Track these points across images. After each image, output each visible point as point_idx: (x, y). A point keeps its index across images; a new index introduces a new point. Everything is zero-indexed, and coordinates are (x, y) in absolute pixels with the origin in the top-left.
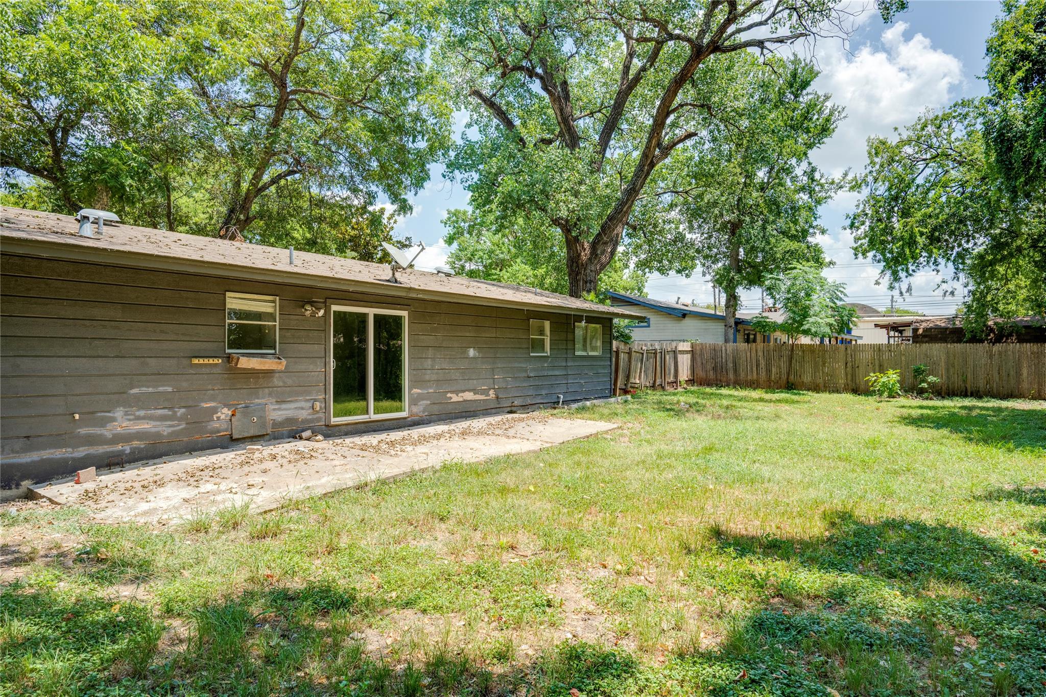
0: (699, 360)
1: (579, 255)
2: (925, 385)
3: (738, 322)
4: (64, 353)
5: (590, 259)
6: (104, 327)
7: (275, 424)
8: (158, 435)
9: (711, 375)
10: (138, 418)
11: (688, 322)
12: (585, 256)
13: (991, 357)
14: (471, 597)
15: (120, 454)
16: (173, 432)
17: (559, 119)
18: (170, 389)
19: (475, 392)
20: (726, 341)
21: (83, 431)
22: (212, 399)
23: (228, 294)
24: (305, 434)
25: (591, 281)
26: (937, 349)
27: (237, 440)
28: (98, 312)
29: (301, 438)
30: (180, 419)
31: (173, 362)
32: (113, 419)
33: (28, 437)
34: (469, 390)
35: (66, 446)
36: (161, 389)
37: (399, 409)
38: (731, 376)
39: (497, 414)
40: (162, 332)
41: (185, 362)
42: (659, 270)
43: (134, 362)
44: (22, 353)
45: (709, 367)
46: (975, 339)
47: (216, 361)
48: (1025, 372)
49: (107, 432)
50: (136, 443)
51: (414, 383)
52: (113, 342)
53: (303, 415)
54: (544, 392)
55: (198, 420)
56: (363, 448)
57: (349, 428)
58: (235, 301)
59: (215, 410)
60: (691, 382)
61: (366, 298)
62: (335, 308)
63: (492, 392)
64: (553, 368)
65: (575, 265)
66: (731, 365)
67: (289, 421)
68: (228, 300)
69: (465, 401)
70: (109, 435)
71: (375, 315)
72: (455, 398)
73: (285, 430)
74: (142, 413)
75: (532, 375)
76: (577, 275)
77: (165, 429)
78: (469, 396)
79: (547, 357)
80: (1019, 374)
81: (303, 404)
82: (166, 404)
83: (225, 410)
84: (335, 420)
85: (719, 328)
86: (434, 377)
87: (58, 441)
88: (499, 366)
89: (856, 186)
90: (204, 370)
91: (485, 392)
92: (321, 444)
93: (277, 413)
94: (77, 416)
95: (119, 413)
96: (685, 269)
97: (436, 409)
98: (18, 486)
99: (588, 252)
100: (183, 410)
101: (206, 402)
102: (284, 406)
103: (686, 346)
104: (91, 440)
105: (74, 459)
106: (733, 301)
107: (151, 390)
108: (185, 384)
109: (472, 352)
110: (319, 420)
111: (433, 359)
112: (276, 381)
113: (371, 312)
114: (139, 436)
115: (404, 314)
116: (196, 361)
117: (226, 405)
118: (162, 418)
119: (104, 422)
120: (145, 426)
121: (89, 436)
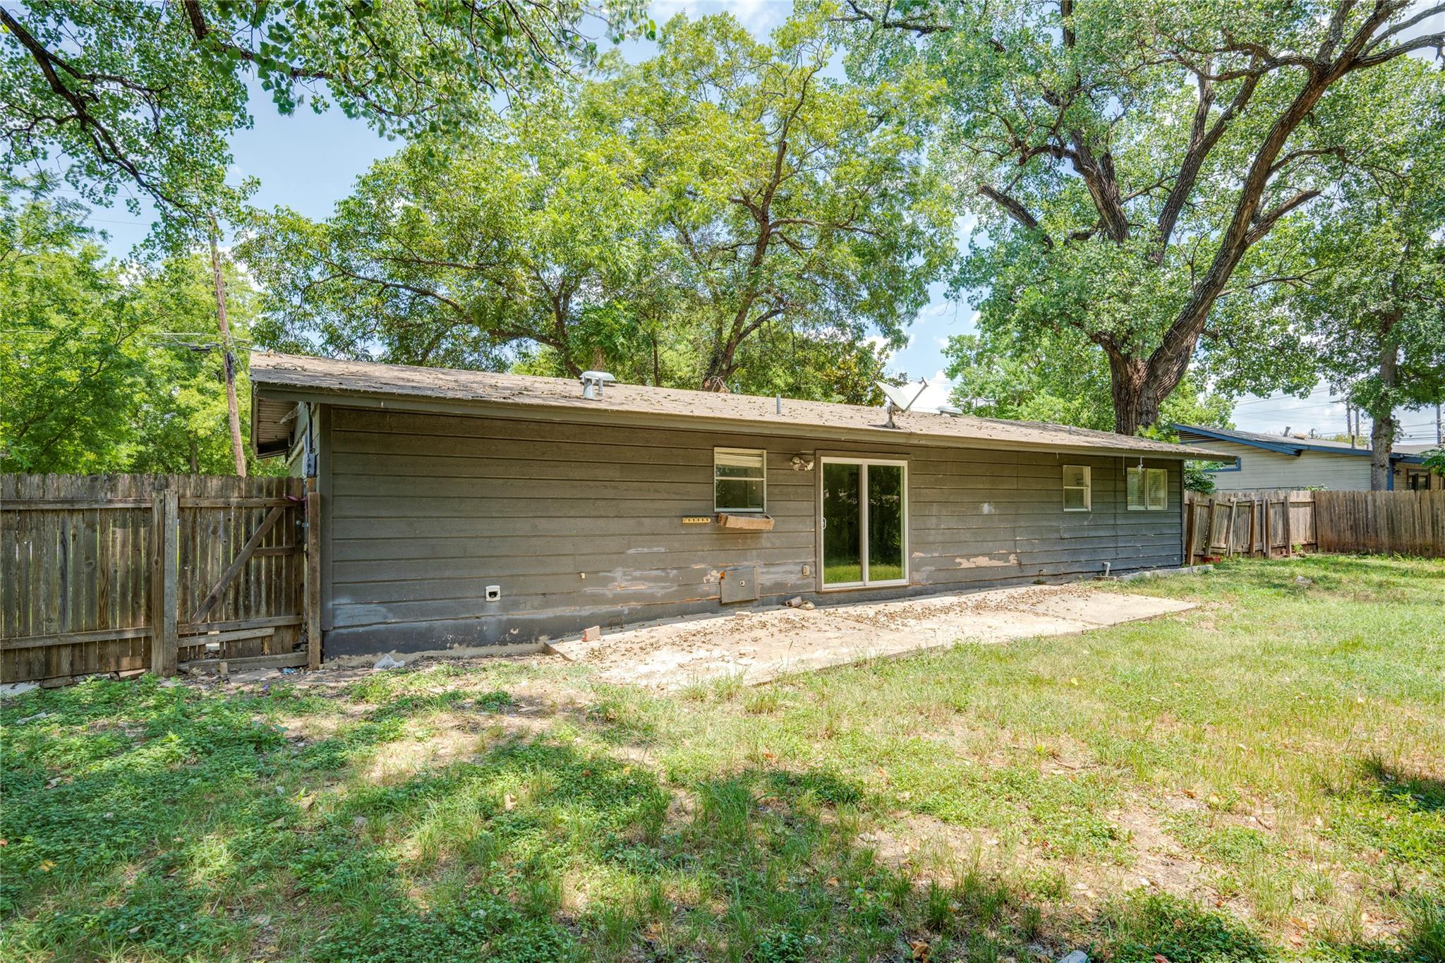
0: (1325, 515)
1: (1130, 379)
3: (1395, 460)
4: (572, 513)
5: (1146, 383)
6: (606, 487)
7: (764, 589)
8: (653, 596)
9: (1348, 537)
10: (635, 579)
11: (1304, 461)
12: (1137, 381)
14: (1004, 811)
15: (619, 614)
16: (667, 594)
17: (1100, 204)
18: (663, 550)
19: (991, 556)
20: (1375, 487)
21: (589, 590)
22: (702, 561)
23: (716, 449)
24: (795, 601)
25: (1148, 412)
27: (726, 604)
28: (600, 473)
29: (790, 605)
30: (672, 581)
31: (666, 521)
32: (613, 580)
33: (544, 594)
34: (984, 555)
35: (574, 604)
36: (655, 549)
37: (899, 576)
38: (1384, 538)
39: (1019, 584)
40: (655, 491)
41: (676, 521)
42: (1253, 390)
43: (631, 522)
44: (539, 514)
45: (1344, 525)
47: (705, 521)
49: (608, 592)
50: (633, 604)
51: (916, 545)
52: (613, 502)
53: (793, 579)
54: (1083, 558)
55: (689, 583)
56: (859, 619)
57: (842, 596)
58: (724, 457)
59: (704, 573)
60: (1312, 546)
61: (859, 447)
62: (825, 460)
63: (1012, 557)
64: (1096, 527)
65: (1124, 392)
66: (1382, 522)
67: (778, 585)
68: (716, 456)
69: (978, 567)
70: (609, 594)
71: (870, 467)
72: (965, 564)
73: (774, 596)
74: (638, 574)
75: (1066, 536)
76: (1127, 404)
77: (659, 590)
78: (983, 561)
79: (1088, 513)
81: (792, 568)
82: (660, 565)
83: (714, 573)
84: (826, 587)
85: (1363, 469)
86: (940, 538)
87: (569, 598)
88: (1022, 524)
90: (695, 530)
91: (1004, 557)
92: (813, 613)
93: (766, 577)
94: (583, 576)
95: (618, 573)
96: (1297, 387)
97: (942, 577)
98: (537, 640)
99: (1143, 373)
100: (675, 572)
101: (696, 563)
102: (772, 569)
103: (1305, 496)
104: (596, 600)
105: (581, 617)
106: (1385, 428)
107: (646, 550)
108: (676, 545)
109: (986, 508)
110: (808, 585)
111: (938, 516)
112: (764, 542)
113: (865, 463)
114: (636, 596)
115: (903, 464)
116: (686, 521)
117: (715, 567)
118: (656, 579)
119: (606, 582)
120: (641, 587)
121: (594, 595)
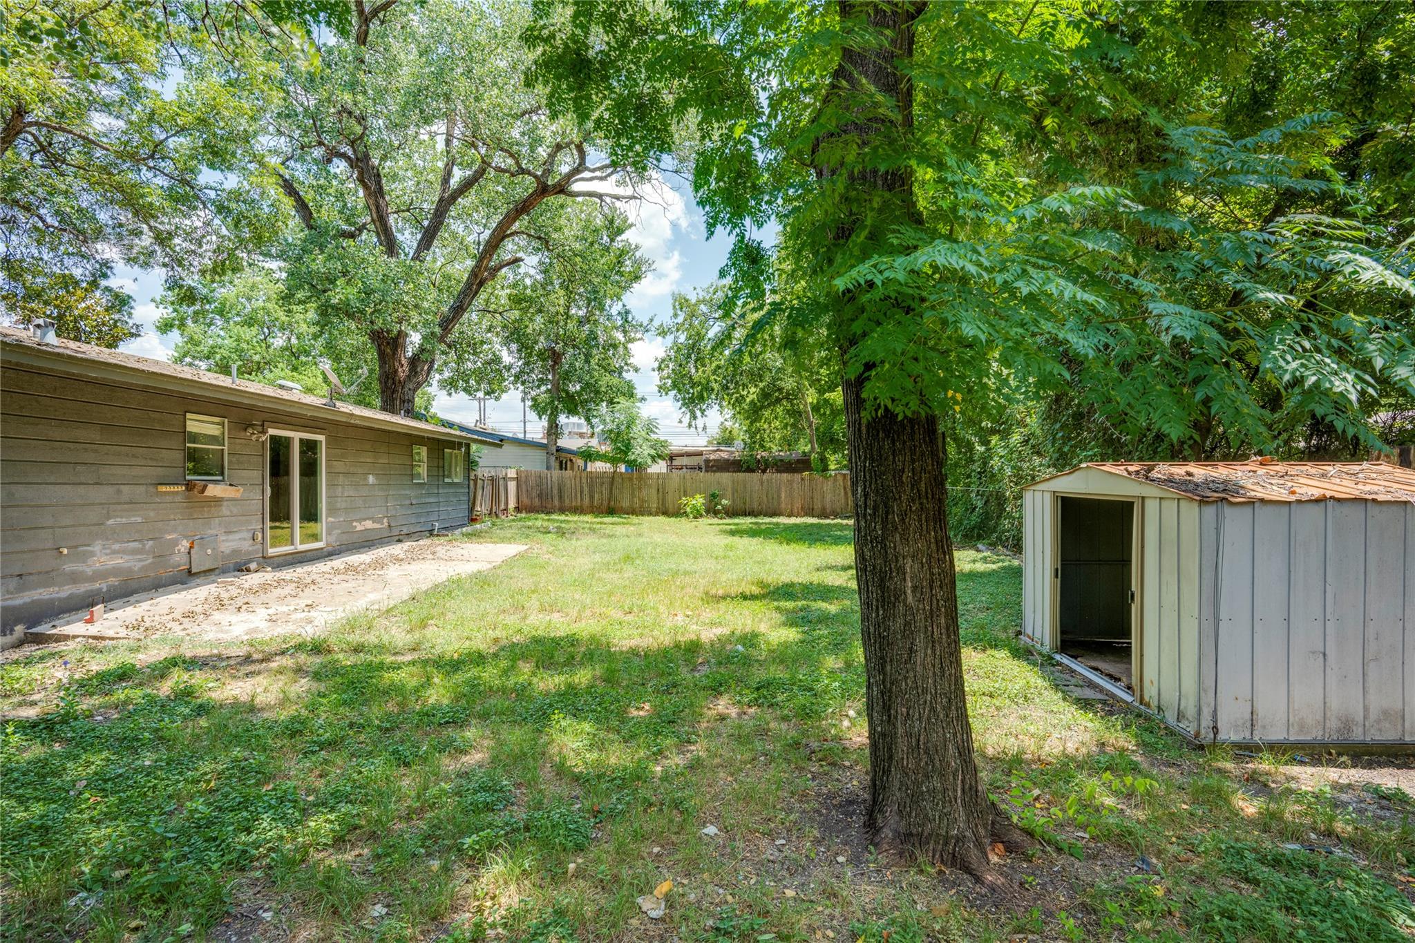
0: (524, 486)
1: (396, 371)
2: (719, 507)
3: (559, 450)
4: (52, 479)
5: (409, 376)
6: (86, 450)
7: (224, 556)
8: (130, 570)
9: (537, 502)
10: (114, 552)
11: (507, 447)
12: (403, 372)
13: (762, 484)
16: (143, 567)
18: (139, 520)
19: (374, 520)
20: (548, 468)
21: (68, 567)
22: (174, 530)
23: (189, 416)
24: (253, 566)
25: (409, 401)
26: (726, 477)
27: (195, 574)
28: (82, 434)
29: (248, 570)
31: (143, 488)
32: (92, 554)
33: (20, 576)
34: (368, 519)
35: (53, 585)
36: (133, 519)
38: (556, 502)
39: (388, 543)
40: (134, 456)
41: (152, 489)
42: (465, 390)
43: (110, 490)
44: (16, 480)
45: (534, 494)
46: (750, 470)
47: (176, 489)
48: (783, 495)
49: (87, 568)
51: (332, 511)
52: (94, 468)
53: (246, 545)
54: (422, 520)
55: (163, 553)
59: (175, 543)
60: (518, 509)
61: (293, 420)
62: (272, 432)
63: (383, 521)
64: (429, 495)
65: (391, 381)
66: (555, 492)
67: (235, 553)
68: (188, 423)
69: (366, 530)
70: (89, 571)
71: (301, 440)
72: (359, 527)
73: (232, 563)
74: (116, 547)
75: (413, 502)
76: (393, 393)
78: (369, 524)
79: (424, 484)
80: (779, 497)
81: (245, 535)
82: (137, 536)
83: (185, 542)
84: (272, 551)
85: (540, 455)
86: (344, 505)
87: (48, 577)
88: (391, 493)
89: (663, 332)
90: (168, 499)
91: (380, 521)
92: (268, 576)
93: (226, 544)
94: (65, 551)
95: (97, 547)
96: (493, 392)
97: (345, 539)
98: (12, 631)
99: (406, 368)
100: (151, 543)
101: (169, 533)
102: (231, 537)
103: (512, 473)
104: (75, 578)
105: (60, 599)
106: (554, 430)
107: (124, 520)
108: (152, 514)
109: (371, 479)
110: (259, 551)
111: (343, 486)
112: (225, 510)
113: (296, 436)
114: (115, 571)
115: (321, 438)
116: (163, 489)
117: (186, 537)
118: (134, 552)
119: (85, 557)
120: (118, 561)
121: (73, 573)
